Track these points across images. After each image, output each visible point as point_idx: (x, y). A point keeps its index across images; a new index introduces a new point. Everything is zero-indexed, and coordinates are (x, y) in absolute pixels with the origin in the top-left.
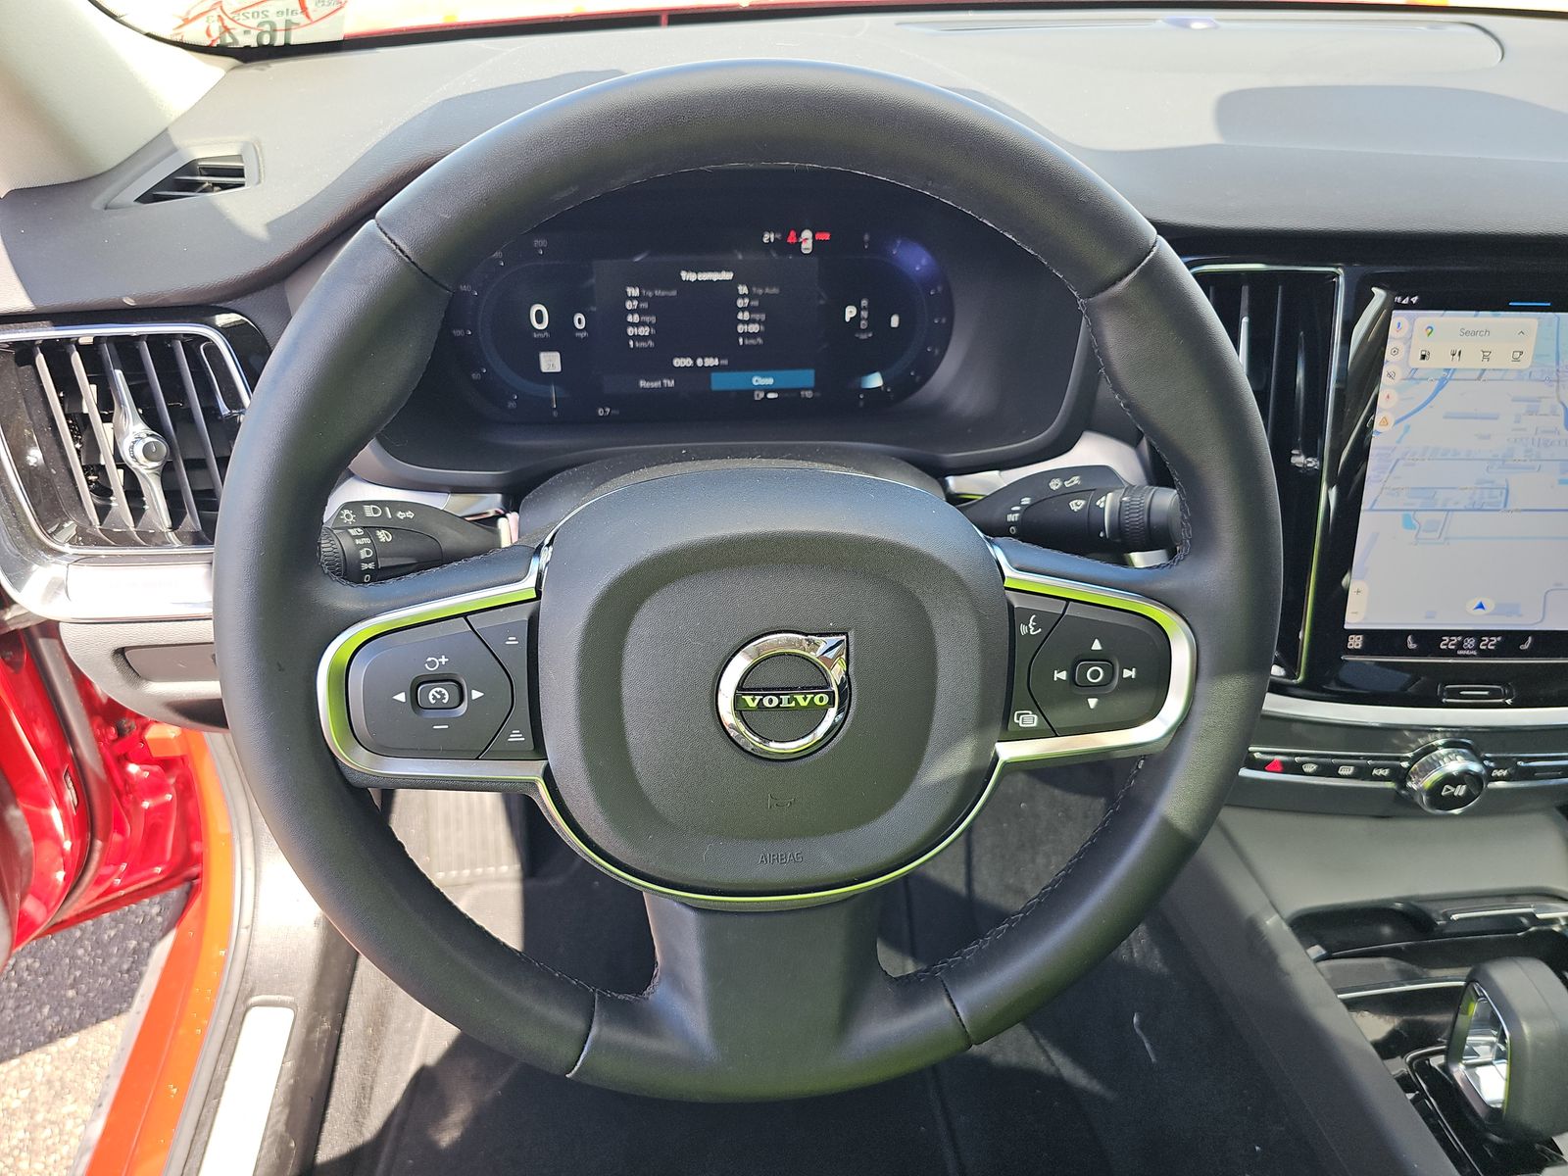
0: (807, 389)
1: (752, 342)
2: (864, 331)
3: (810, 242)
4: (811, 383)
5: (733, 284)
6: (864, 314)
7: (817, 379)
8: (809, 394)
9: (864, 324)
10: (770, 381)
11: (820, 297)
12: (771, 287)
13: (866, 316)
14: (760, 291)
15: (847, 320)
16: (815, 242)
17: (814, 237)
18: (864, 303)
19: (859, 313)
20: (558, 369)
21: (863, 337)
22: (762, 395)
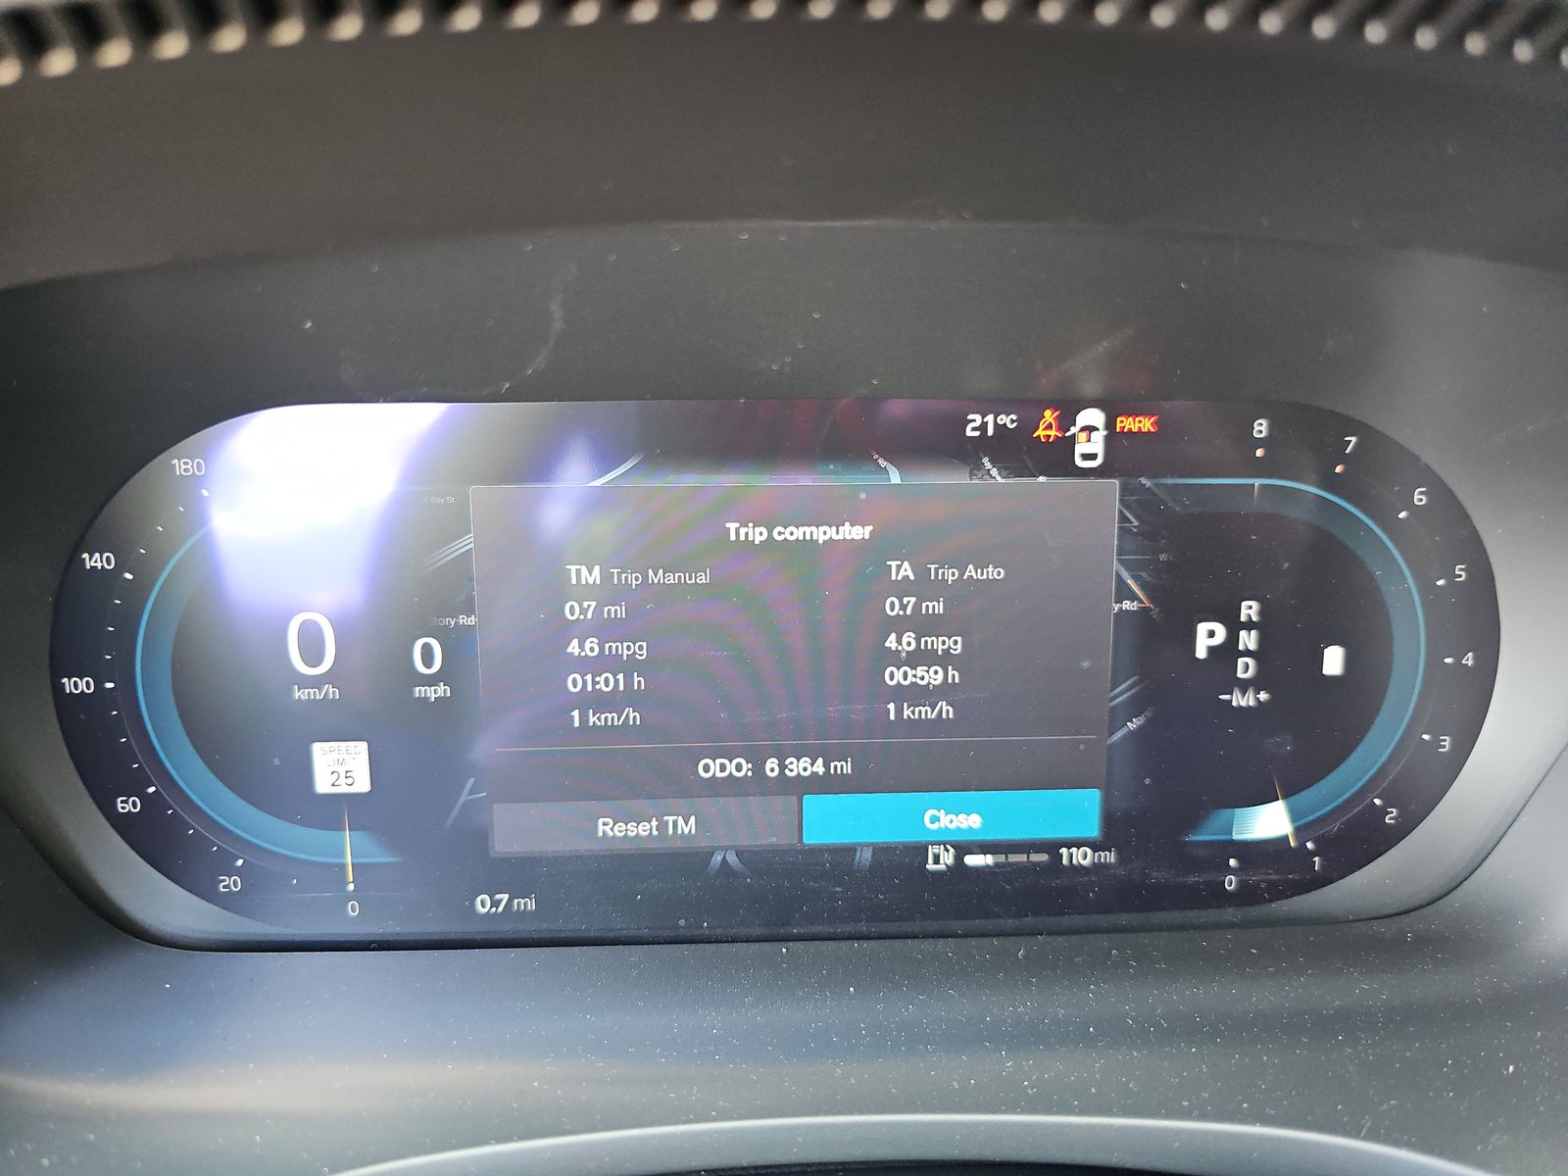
0: (1078, 844)
1: (926, 712)
2: (1244, 686)
3: (1099, 437)
4: (1093, 829)
5: (873, 554)
6: (1248, 640)
7: (1109, 819)
8: (1082, 857)
9: (1246, 668)
10: (974, 821)
11: (1124, 593)
12: (981, 566)
13: (1252, 646)
14: (951, 575)
15: (1201, 653)
16: (1113, 437)
17: (1110, 424)
18: (1250, 610)
19: (1233, 638)
20: (363, 785)
21: (1241, 700)
22: (948, 858)
